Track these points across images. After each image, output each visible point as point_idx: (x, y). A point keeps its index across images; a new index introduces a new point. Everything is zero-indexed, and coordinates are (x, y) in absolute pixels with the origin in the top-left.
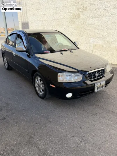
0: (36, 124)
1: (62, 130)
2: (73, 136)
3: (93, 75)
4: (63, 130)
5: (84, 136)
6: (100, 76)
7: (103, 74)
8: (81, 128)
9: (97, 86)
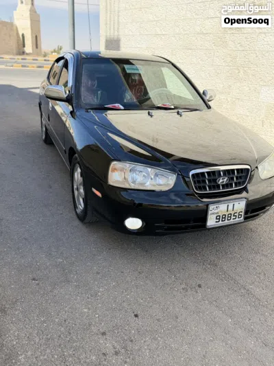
0: (34, 279)
1: (85, 310)
2: (104, 334)
3: (209, 181)
4: (89, 309)
5: (132, 341)
6: (231, 186)
7: (244, 182)
8: (136, 316)
9: (216, 211)
